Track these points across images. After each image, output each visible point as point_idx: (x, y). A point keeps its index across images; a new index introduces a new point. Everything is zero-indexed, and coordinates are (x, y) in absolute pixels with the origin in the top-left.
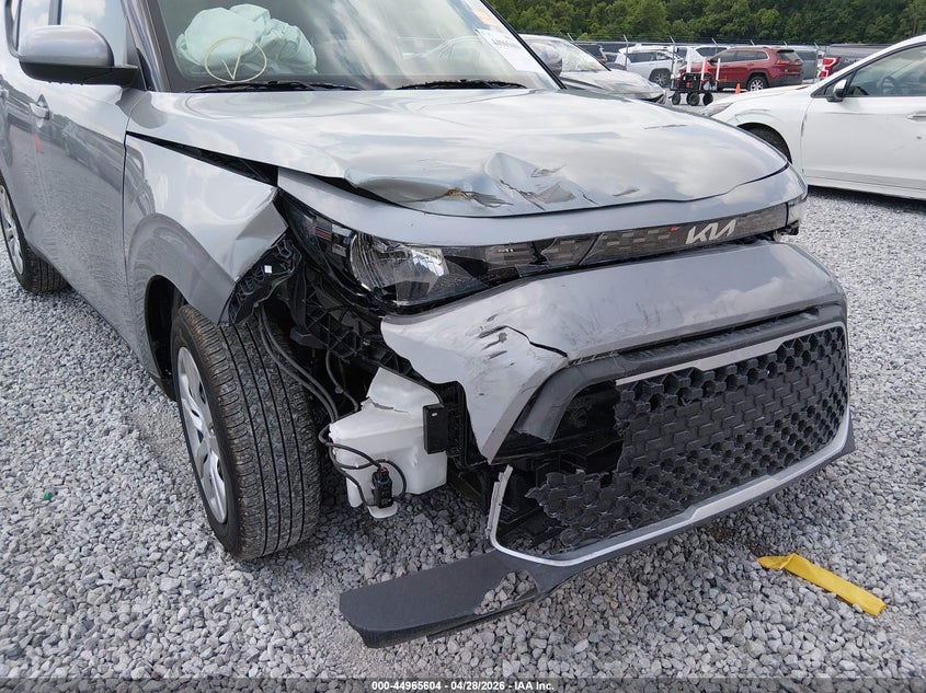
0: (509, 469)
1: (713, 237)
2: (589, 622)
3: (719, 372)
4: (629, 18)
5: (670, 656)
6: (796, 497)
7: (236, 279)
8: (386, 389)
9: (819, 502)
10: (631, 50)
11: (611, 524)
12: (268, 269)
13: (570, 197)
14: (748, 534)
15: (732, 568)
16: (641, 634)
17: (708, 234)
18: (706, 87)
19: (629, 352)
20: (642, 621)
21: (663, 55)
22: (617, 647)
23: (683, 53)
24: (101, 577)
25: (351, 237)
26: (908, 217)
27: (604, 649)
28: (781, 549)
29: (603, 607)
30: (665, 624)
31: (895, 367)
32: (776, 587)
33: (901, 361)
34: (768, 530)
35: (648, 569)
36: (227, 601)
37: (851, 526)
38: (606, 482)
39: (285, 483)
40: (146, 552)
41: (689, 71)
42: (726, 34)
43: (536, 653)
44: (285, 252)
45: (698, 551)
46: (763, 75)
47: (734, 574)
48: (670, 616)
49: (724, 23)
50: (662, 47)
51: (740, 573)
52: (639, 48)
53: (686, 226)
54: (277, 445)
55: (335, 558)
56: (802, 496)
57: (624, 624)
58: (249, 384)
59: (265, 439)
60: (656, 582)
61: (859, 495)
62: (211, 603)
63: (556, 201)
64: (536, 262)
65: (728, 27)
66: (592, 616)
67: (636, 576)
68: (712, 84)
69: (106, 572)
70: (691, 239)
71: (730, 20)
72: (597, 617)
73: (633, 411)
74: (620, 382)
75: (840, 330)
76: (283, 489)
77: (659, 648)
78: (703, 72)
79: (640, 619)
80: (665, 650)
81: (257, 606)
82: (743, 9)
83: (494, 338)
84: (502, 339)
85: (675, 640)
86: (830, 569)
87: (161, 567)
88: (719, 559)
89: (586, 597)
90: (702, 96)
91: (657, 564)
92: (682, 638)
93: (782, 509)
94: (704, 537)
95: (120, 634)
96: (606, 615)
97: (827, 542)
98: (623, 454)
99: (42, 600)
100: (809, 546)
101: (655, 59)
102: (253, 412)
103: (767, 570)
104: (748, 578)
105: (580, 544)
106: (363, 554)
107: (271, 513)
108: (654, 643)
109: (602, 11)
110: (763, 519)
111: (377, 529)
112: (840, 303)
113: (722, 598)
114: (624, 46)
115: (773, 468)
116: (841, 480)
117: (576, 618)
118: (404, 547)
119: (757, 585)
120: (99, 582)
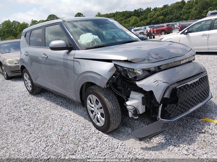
0: (162, 105)
1: (185, 62)
2: (174, 134)
3: (191, 84)
4: (131, 22)
5: (191, 137)
6: (203, 109)
7: (108, 79)
8: (133, 95)
9: (207, 109)
10: (134, 29)
11: (178, 113)
12: (114, 77)
13: (163, 58)
14: (196, 116)
15: (196, 122)
16: (184, 134)
17: (184, 61)
18: (153, 35)
19: (178, 82)
20: (184, 132)
21: (141, 29)
22: (181, 137)
23: (146, 28)
24: (80, 140)
25: (128, 69)
26: (205, 56)
27: (179, 137)
28: (203, 118)
29: (176, 131)
30: (188, 132)
31: (213, 84)
32: (205, 123)
33: (213, 83)
34: (200, 115)
35: (181, 124)
36: (107, 140)
37: (214, 112)
38: (177, 105)
39: (117, 115)
40: (87, 135)
41: (149, 32)
42: (153, 23)
43: (168, 139)
44: (117, 73)
45: (189, 120)
46: (164, 30)
47: (197, 123)
48: (188, 131)
49: (152, 20)
50: (141, 28)
51: (198, 122)
52: (136, 28)
53: (181, 60)
54: (115, 108)
55: (122, 131)
56: (204, 108)
57: (180, 133)
58: (109, 98)
59: (113, 107)
60: (183, 126)
61: (214, 107)
62: (104, 141)
63: (161, 59)
64: (159, 69)
65: (153, 21)
66: (174, 133)
67: (180, 125)
68: (154, 34)
69: (81, 139)
70: (182, 63)
71: (153, 19)
72: (175, 133)
73: (179, 92)
74: (177, 87)
75: (207, 76)
76: (116, 116)
77: (188, 136)
78: (152, 32)
79: (183, 132)
80: (190, 136)
81: (113, 140)
82: (156, 17)
83: (156, 82)
84: (158, 82)
85: (190, 134)
86: (213, 119)
87: (91, 137)
88: (193, 121)
89: (172, 130)
90: (152, 37)
91: (183, 123)
92: (192, 133)
93: (201, 111)
94: (189, 117)
95: (90, 148)
96: (177, 132)
97: (211, 115)
98: (179, 100)
99: (72, 146)
100: (208, 116)
101: (140, 30)
102: (110, 103)
103: (202, 121)
104: (200, 123)
105: (174, 117)
106: (128, 129)
107: (115, 121)
108: (187, 135)
109: (125, 21)
110: (198, 113)
111: (128, 125)
112: (205, 71)
113: (196, 126)
114: (132, 28)
115: (201, 102)
116: (210, 105)
117: (172, 134)
118: (134, 127)
119: (202, 123)
120: (81, 141)
